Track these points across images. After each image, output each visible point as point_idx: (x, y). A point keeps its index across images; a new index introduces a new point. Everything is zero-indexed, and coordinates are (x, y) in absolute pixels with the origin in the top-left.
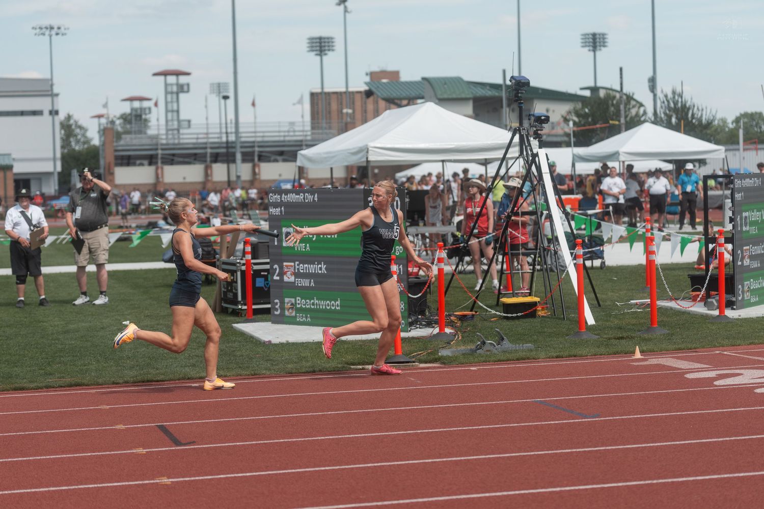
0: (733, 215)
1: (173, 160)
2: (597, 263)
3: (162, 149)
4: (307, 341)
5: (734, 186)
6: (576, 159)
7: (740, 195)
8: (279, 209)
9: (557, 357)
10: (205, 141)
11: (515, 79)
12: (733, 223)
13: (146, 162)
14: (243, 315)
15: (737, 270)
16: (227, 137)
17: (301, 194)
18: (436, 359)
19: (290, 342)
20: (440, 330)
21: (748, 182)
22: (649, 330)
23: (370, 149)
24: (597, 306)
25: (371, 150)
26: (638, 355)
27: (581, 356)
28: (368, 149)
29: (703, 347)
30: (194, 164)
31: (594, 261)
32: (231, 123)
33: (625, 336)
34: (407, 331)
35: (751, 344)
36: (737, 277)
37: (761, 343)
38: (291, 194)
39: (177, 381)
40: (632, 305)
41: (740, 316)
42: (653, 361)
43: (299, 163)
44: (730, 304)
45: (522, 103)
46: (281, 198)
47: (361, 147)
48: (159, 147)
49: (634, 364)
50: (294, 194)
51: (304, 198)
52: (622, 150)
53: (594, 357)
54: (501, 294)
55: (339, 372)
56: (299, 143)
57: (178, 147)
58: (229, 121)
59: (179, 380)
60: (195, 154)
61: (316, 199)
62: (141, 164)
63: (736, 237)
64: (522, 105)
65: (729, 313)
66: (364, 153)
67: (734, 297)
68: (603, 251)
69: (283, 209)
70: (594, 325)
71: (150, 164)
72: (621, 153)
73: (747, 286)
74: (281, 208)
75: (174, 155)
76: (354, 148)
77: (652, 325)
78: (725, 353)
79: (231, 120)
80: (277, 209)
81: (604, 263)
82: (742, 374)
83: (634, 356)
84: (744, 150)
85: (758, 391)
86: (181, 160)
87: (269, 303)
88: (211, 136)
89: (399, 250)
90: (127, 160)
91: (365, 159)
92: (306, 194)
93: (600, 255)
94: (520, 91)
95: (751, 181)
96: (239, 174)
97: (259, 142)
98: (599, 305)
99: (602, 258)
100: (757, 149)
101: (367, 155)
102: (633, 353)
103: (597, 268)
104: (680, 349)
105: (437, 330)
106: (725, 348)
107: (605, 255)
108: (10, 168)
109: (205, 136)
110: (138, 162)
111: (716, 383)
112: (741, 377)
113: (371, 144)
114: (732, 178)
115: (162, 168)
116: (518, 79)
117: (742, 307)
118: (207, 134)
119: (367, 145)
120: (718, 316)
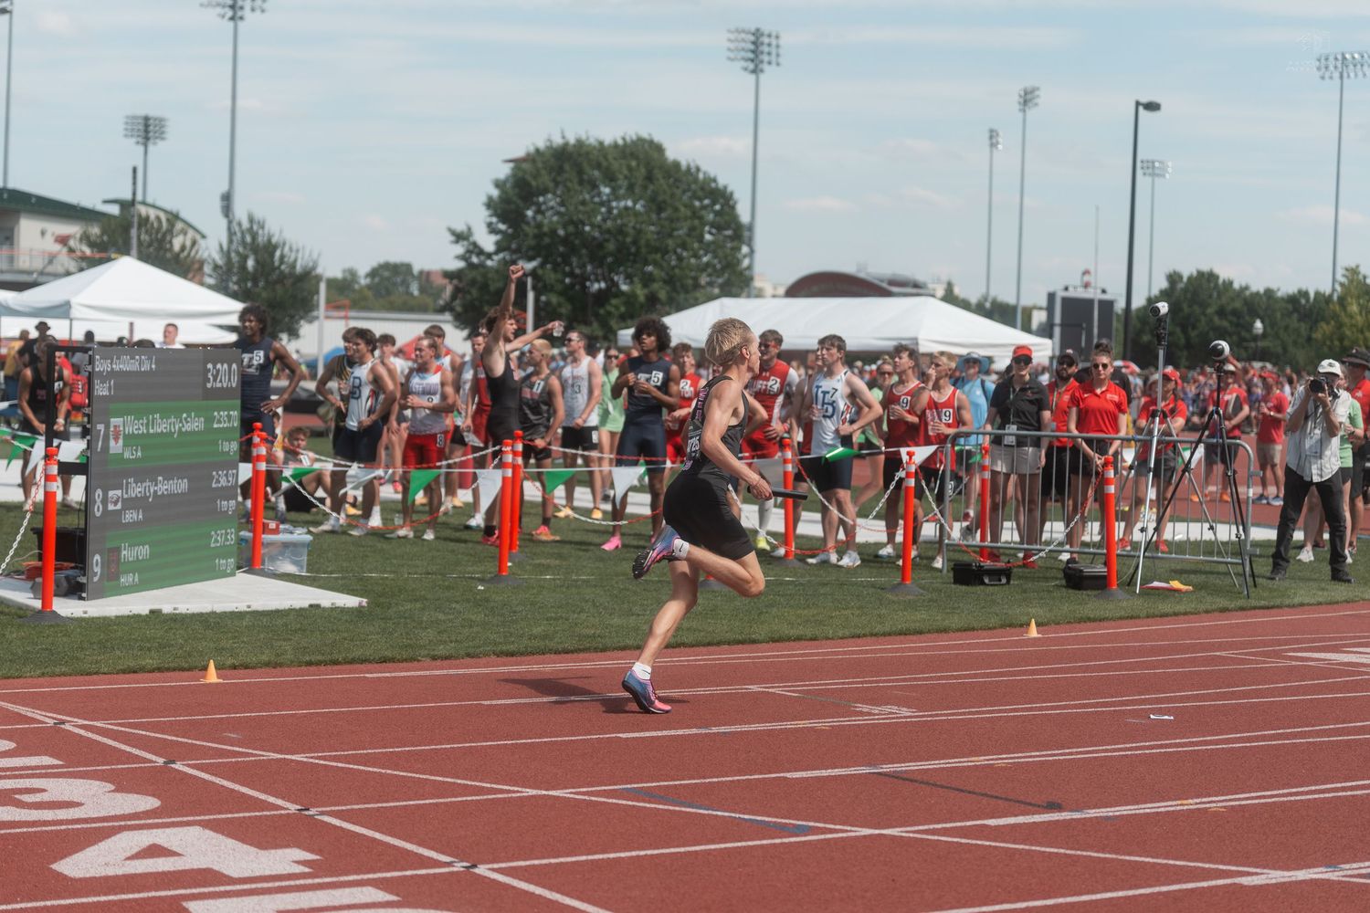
5: (93, 368)
7: (108, 385)
12: (88, 437)
15: (92, 522)
21: (126, 364)
35: (44, 674)
36: (92, 538)
37: (64, 674)
41: (85, 613)
44: (75, 590)
52: (78, 299)
63: (94, 463)
65: (66, 607)
67: (84, 575)
72: (73, 305)
84: (327, 317)
95: (133, 361)
100: (347, 318)
114: (90, 353)
117: (100, 594)
120: (39, 612)
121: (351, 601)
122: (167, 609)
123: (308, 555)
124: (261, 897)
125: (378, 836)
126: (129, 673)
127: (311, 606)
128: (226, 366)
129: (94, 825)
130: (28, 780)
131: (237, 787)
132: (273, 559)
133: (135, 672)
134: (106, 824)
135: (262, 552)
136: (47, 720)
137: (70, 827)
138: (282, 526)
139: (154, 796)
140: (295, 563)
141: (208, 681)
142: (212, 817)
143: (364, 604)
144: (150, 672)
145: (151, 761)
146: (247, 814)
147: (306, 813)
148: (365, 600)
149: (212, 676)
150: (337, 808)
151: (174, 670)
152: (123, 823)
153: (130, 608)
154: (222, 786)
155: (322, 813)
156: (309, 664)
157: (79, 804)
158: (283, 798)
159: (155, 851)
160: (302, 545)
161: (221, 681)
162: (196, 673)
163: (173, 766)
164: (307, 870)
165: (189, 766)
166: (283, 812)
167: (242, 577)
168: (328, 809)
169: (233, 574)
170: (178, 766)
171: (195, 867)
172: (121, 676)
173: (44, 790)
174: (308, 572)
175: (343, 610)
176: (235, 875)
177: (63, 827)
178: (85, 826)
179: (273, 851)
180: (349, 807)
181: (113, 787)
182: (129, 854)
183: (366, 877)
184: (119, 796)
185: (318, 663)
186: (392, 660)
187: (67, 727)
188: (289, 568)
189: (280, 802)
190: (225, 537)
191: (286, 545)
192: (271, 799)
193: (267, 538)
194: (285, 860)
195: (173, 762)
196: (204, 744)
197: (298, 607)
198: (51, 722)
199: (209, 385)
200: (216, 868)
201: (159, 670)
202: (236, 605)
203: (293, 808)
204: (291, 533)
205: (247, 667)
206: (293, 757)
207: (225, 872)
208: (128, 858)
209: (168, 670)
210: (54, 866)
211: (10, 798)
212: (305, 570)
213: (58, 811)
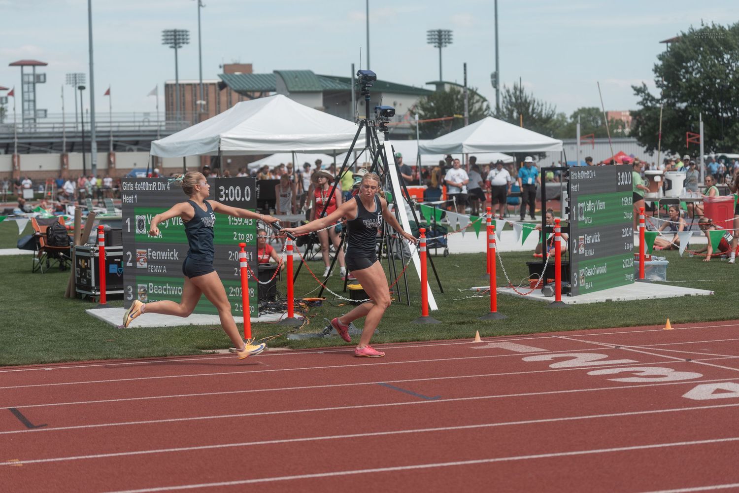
0: (569, 206)
1: (29, 149)
2: (441, 251)
3: (18, 138)
4: (159, 326)
5: (570, 178)
6: (421, 151)
7: (576, 186)
8: (132, 197)
9: (401, 342)
10: (61, 130)
11: (362, 74)
12: (569, 213)
13: (2, 151)
14: (97, 301)
15: (573, 258)
16: (83, 126)
17: (154, 183)
18: (285, 344)
19: (142, 326)
20: (289, 315)
21: (583, 175)
22: (489, 315)
23: (222, 139)
24: (440, 292)
25: (223, 141)
26: (478, 339)
27: (424, 340)
28: (220, 139)
29: (540, 332)
30: (51, 153)
31: (438, 249)
32: (87, 113)
33: (466, 322)
34: (257, 316)
35: (585, 328)
36: (573, 265)
37: (594, 328)
38: (144, 183)
39: (30, 365)
40: (473, 291)
41: (575, 302)
42: (493, 345)
43: (152, 153)
44: (566, 291)
45: (369, 97)
46: (134, 186)
47: (213, 138)
48: (16, 136)
49: (475, 348)
50: (147, 183)
51: (157, 187)
52: (465, 142)
53: (436, 341)
54: (349, 280)
55: (190, 356)
56: (154, 133)
57: (34, 136)
59: (32, 364)
60: (52, 143)
61: (168, 188)
63: (572, 226)
64: (369, 98)
65: (565, 299)
66: (216, 143)
67: (570, 283)
68: (446, 239)
69: (136, 197)
70: (436, 311)
71: (6, 152)
72: (464, 146)
73: (581, 274)
74: (134, 196)
75: (30, 144)
76: (206, 139)
77: (492, 310)
78: (561, 337)
79: (87, 110)
80: (130, 197)
81: (447, 251)
82: (576, 358)
83: (474, 340)
84: (582, 143)
85: (591, 373)
86: (38, 148)
87: (122, 289)
88: (66, 125)
89: (249, 238)
91: (218, 150)
92: (159, 183)
93: (443, 244)
94: (367, 85)
95: (586, 173)
96: (94, 163)
97: (114, 132)
98: (442, 292)
99: (446, 246)
100: (593, 143)
101: (219, 145)
102: (474, 337)
103: (440, 256)
104: (518, 334)
105: (286, 316)
106: (560, 333)
107: (448, 244)
109: (61, 125)
111: (552, 366)
112: (575, 360)
113: (223, 135)
114: (568, 170)
115: (18, 157)
116: (365, 73)
117: (578, 293)
118: (63, 123)
119: (219, 136)
120: (554, 302)
121: (706, 293)
122: (614, 299)
123: (667, 271)
126: (625, 327)
127: (686, 295)
128: (626, 173)
129: (683, 383)
130: (629, 368)
131: (731, 368)
132: (649, 274)
133: (627, 326)
134: (688, 382)
135: (645, 270)
136: (609, 346)
137: (672, 384)
138: (652, 257)
139: (696, 372)
140: (660, 276)
141: (667, 329)
143: (713, 294)
144: (634, 326)
145: (679, 360)
148: (713, 292)
149: (669, 327)
151: (646, 325)
152: (695, 382)
153: (596, 299)
156: (710, 320)
157: (666, 376)
159: (718, 391)
160: (663, 266)
161: (673, 329)
162: (660, 325)
165: (698, 361)
169: (633, 282)
170: (693, 362)
172: (623, 329)
173: (643, 372)
174: (668, 279)
175: (703, 297)
177: (670, 384)
181: (674, 370)
182: (711, 392)
184: (680, 373)
185: (715, 320)
187: (621, 348)
188: (658, 279)
190: (629, 263)
191: (655, 267)
193: (646, 263)
195: (690, 360)
196: (694, 353)
197: (679, 296)
198: (614, 347)
199: (619, 184)
201: (639, 325)
202: (648, 296)
204: (657, 260)
205: (680, 323)
208: (713, 393)
209: (643, 325)
210: (683, 396)
211: (632, 375)
212: (665, 279)
213: (660, 378)
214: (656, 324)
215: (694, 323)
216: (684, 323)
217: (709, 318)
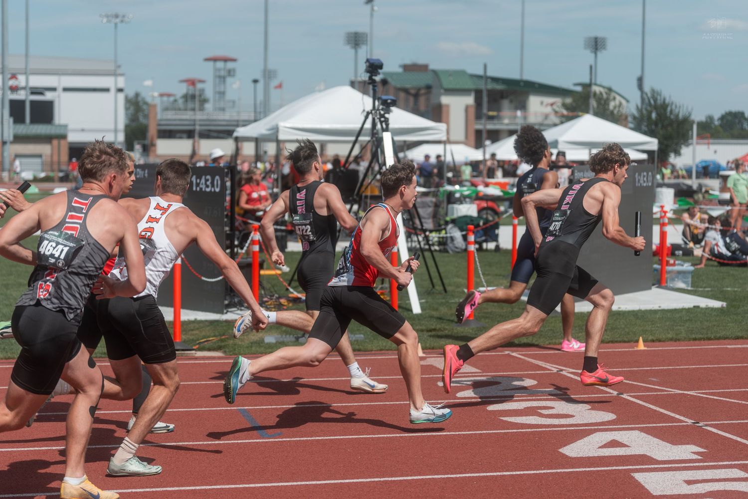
1: (209, 135)
3: (201, 125)
11: (370, 63)
13: (185, 135)
18: (220, 347)
23: (281, 129)
24: (443, 292)
30: (227, 139)
31: (489, 243)
33: (438, 328)
34: (223, 314)
48: (198, 123)
52: (562, 139)
57: (213, 123)
58: (258, 102)
60: (229, 130)
62: (181, 138)
66: (275, 131)
70: (420, 315)
71: (188, 138)
72: (560, 142)
75: (210, 131)
78: (514, 354)
81: (499, 245)
82: (499, 383)
84: (697, 143)
85: (491, 408)
86: (215, 134)
88: (242, 115)
90: (168, 134)
93: (495, 238)
94: (373, 74)
98: (445, 291)
99: (497, 241)
100: (708, 144)
103: (491, 251)
107: (500, 239)
108: (63, 137)
110: (178, 135)
111: (459, 394)
113: (282, 124)
114: (572, 169)
115: (198, 143)
118: (239, 113)
119: (278, 125)
121: (717, 304)
123: (692, 277)
124: (675, 472)
125: (739, 439)
127: (694, 307)
128: (645, 174)
129: (581, 428)
130: (544, 402)
131: (658, 409)
132: (673, 280)
134: (587, 428)
135: (666, 276)
136: (553, 369)
137: (568, 428)
138: (677, 262)
139: (612, 412)
140: (685, 282)
141: (639, 349)
142: (645, 425)
143: (725, 305)
144: (607, 343)
145: (610, 393)
146: (664, 425)
147: (697, 425)
148: (725, 303)
149: (641, 346)
150: (715, 423)
151: (620, 342)
152: (596, 427)
154: (650, 408)
155: (706, 425)
156: (695, 339)
157: (572, 416)
158: (684, 416)
159: (614, 444)
160: (688, 272)
161: (646, 348)
162: (632, 344)
163: (622, 396)
164: (700, 458)
165: (630, 396)
166: (684, 424)
167: (655, 290)
168: (710, 423)
169: (650, 288)
170: (625, 396)
171: (637, 454)
173: (553, 408)
174: (692, 287)
175: (713, 309)
176: (659, 459)
177: (564, 429)
178: (576, 428)
179: (680, 446)
180: (721, 422)
181: (590, 407)
182: (600, 445)
183: (734, 463)
184: (593, 412)
185: (700, 339)
186: (742, 338)
187: (564, 373)
188: (682, 285)
189: (682, 418)
191: (679, 273)
192: (677, 416)
193: (669, 268)
194: (687, 451)
195: (622, 394)
196: (639, 384)
197: (687, 307)
198: (555, 370)
200: (649, 454)
201: (612, 342)
202: (653, 306)
203: (690, 422)
204: (682, 265)
205: (660, 341)
206: (689, 393)
207: (653, 457)
208: (600, 447)
209: (617, 342)
210: (560, 450)
211: (536, 412)
212: (690, 286)
213: (561, 420)
214: (632, 341)
215: (675, 341)
216: (664, 341)
217: (694, 336)
